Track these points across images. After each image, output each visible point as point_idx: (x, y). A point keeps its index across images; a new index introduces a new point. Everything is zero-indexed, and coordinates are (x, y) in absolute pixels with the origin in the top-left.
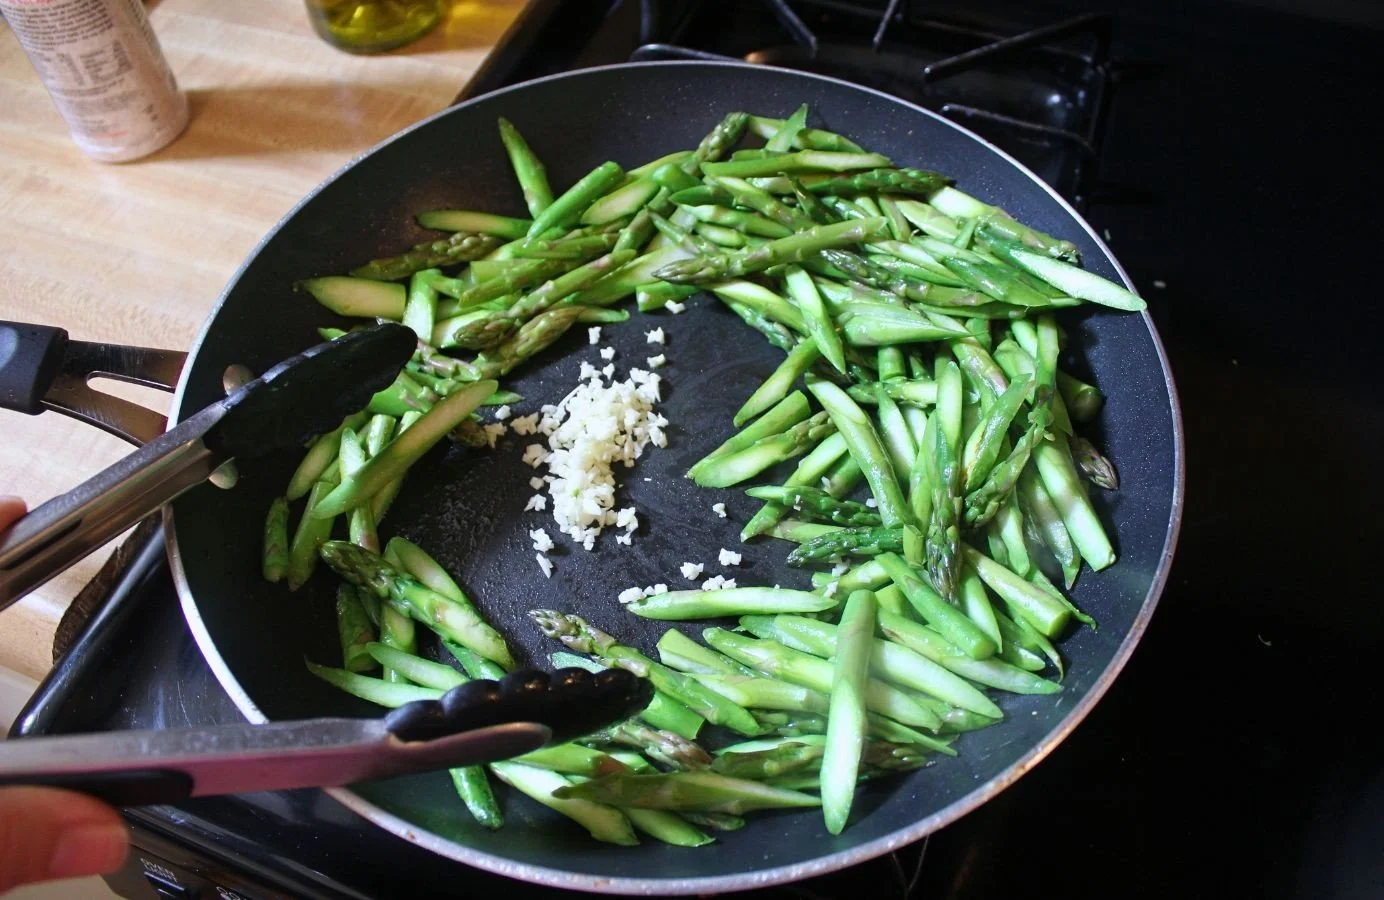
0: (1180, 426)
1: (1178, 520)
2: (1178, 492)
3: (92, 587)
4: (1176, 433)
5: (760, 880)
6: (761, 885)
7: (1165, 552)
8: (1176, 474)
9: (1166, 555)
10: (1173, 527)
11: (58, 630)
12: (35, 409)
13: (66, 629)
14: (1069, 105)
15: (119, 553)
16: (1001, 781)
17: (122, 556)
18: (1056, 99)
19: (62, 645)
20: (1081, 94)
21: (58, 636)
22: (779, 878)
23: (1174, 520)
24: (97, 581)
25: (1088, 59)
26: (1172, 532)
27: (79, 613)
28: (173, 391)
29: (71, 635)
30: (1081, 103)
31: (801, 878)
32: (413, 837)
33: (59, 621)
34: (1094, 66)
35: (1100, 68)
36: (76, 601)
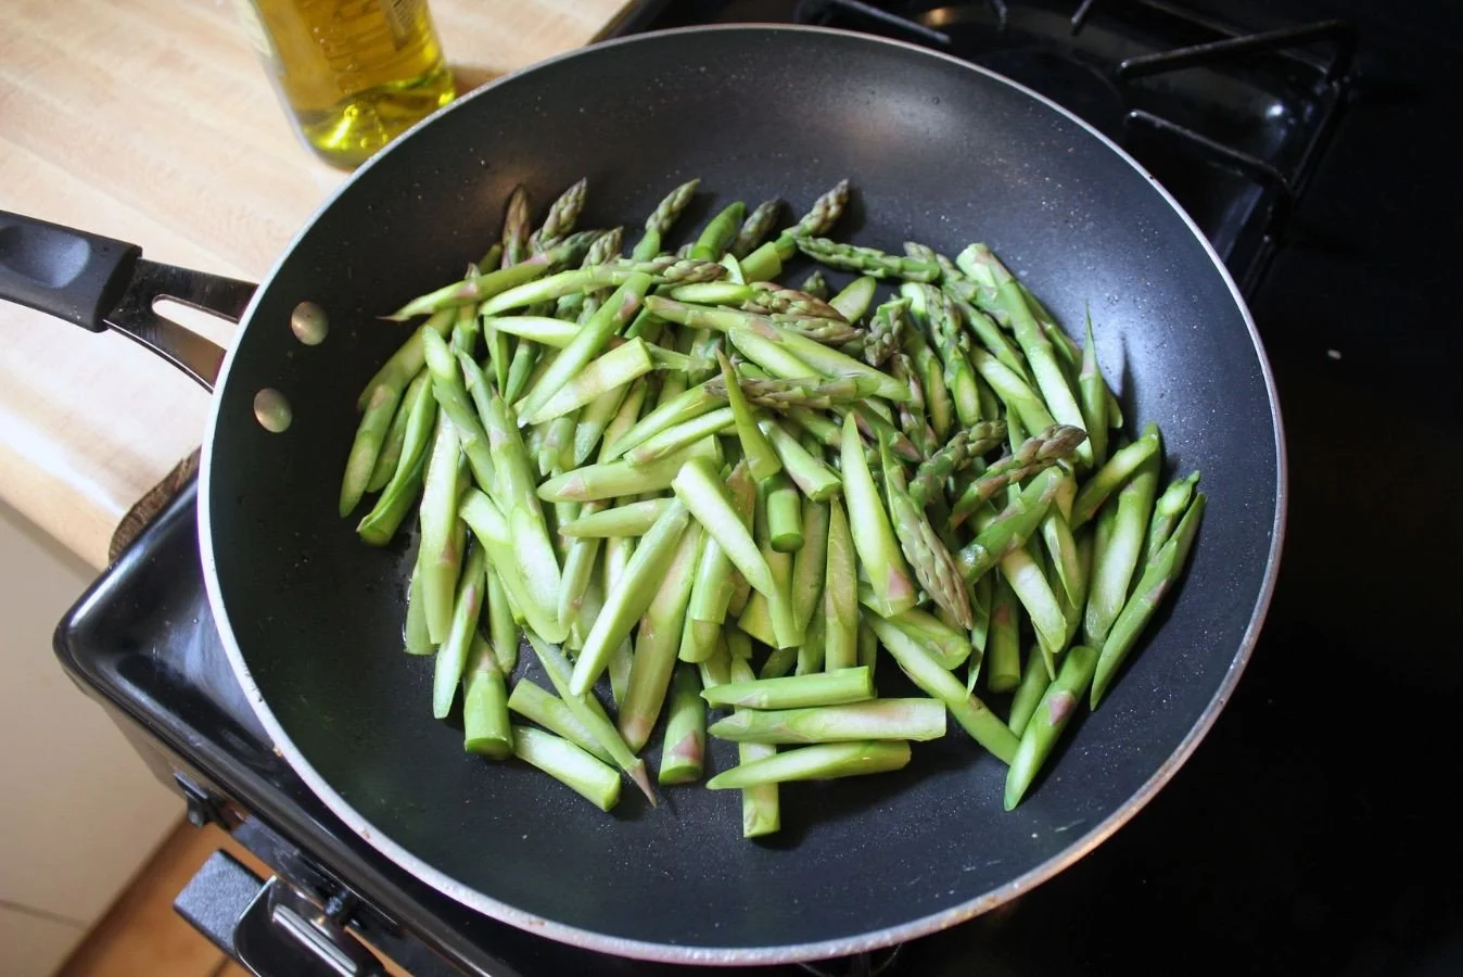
0: (1278, 555)
1: (1244, 662)
2: (1253, 631)
3: (153, 495)
4: (1270, 561)
5: (691, 957)
6: (691, 962)
7: (1217, 695)
8: (1256, 609)
9: (1218, 700)
10: (1234, 670)
11: (116, 533)
12: (99, 327)
13: (124, 532)
14: (1292, 121)
15: (185, 464)
16: (966, 911)
17: (187, 467)
18: (1277, 110)
19: (118, 548)
20: (1309, 109)
21: (115, 541)
22: (711, 959)
23: (1238, 662)
24: (159, 490)
25: (1324, 70)
26: (1232, 677)
27: (138, 519)
28: (237, 322)
29: (127, 538)
30: (1306, 119)
31: (732, 964)
32: (368, 836)
33: (116, 524)
34: (1329, 79)
35: (1335, 84)
36: (135, 507)
